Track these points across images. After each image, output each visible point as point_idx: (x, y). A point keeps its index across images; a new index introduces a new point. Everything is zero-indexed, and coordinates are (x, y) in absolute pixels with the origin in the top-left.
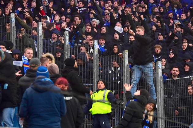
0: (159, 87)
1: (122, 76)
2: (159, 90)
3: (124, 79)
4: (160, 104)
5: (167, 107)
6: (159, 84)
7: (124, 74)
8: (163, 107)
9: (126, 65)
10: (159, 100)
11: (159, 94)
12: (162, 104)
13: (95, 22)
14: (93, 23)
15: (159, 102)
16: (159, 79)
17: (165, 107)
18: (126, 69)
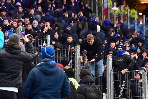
0: (110, 79)
1: (74, 68)
2: (110, 81)
3: (75, 71)
4: (110, 94)
5: (116, 97)
6: (109, 76)
7: (75, 67)
8: (112, 96)
9: (78, 59)
10: (109, 91)
11: (110, 85)
12: (112, 94)
13: (36, 24)
14: (34, 24)
15: (108, 92)
16: (110, 71)
17: (114, 96)
18: (77, 62)
